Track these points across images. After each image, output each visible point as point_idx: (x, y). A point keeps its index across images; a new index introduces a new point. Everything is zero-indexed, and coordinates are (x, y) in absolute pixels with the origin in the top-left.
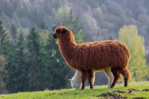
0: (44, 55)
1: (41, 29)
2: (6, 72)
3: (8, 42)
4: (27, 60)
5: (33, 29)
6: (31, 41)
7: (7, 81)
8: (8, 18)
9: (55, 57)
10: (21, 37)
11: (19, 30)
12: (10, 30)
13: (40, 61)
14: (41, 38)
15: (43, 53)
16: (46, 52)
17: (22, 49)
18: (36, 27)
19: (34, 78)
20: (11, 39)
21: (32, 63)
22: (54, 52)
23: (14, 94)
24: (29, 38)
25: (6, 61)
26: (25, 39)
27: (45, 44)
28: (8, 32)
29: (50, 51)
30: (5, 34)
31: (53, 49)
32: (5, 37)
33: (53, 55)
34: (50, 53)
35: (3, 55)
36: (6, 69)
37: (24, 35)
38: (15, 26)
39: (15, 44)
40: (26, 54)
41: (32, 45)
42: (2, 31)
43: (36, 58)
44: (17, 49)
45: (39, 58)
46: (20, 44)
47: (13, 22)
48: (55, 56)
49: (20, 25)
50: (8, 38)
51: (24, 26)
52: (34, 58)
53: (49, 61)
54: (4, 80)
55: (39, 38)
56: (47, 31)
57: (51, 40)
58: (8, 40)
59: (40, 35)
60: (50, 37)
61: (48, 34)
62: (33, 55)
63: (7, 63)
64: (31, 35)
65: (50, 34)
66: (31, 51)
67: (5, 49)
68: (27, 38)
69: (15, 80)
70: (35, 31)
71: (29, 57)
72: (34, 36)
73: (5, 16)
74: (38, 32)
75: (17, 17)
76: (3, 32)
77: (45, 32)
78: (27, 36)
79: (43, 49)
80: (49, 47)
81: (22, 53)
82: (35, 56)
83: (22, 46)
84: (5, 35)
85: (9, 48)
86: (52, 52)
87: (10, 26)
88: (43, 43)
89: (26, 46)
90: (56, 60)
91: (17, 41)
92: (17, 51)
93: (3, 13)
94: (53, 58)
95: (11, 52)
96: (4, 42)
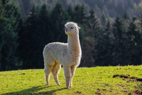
0: (126, 39)
1: (124, 19)
2: (96, 51)
3: (98, 28)
4: (112, 43)
6: (116, 28)
7: (96, 58)
8: (99, 9)
9: (134, 42)
10: (108, 25)
11: (107, 19)
13: (122, 44)
14: (124, 26)
15: (125, 37)
16: (127, 37)
17: (109, 34)
18: (120, 17)
19: (117, 57)
20: (101, 26)
21: (116, 45)
22: (133, 37)
24: (114, 25)
25: (95, 43)
26: (111, 26)
27: (127, 31)
28: (99, 20)
29: (130, 36)
30: (96, 21)
31: (133, 35)
32: (96, 24)
33: (132, 40)
34: (130, 38)
35: (94, 38)
36: (96, 49)
37: (111, 23)
38: (105, 16)
39: (104, 30)
40: (111, 38)
41: (116, 31)
43: (119, 41)
44: (105, 34)
45: (121, 41)
46: (107, 30)
47: (103, 13)
48: (133, 40)
49: (108, 15)
50: (98, 25)
51: (112, 16)
52: (118, 41)
53: (129, 44)
54: (94, 57)
55: (122, 26)
56: (129, 21)
57: (131, 27)
58: (98, 26)
59: (123, 23)
60: (130, 26)
61: (129, 23)
62: (116, 39)
63: (96, 44)
64: (116, 23)
65: (130, 23)
66: (115, 35)
67: (96, 33)
68: (113, 25)
69: (102, 57)
70: (119, 20)
71: (113, 40)
72: (118, 24)
73: (98, 8)
74: (121, 21)
75: (106, 9)
77: (127, 22)
78: (113, 24)
79: (125, 35)
80: (129, 33)
81: (108, 37)
82: (118, 39)
83: (109, 31)
84: (96, 23)
85: (99, 33)
86: (132, 37)
87: (101, 16)
88: (125, 30)
89: (112, 32)
90: (134, 44)
91: (106, 27)
92: (105, 36)
93: (96, 5)
94: (132, 42)
95: (100, 36)
96: (95, 27)
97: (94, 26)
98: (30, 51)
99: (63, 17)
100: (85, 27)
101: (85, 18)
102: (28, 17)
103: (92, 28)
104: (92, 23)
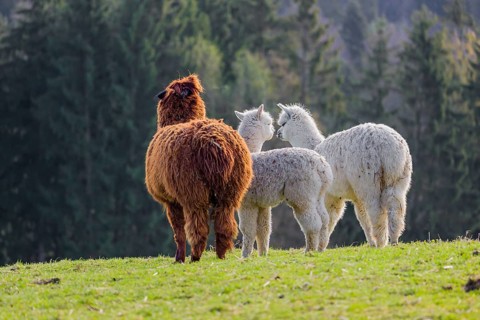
0: (460, 116)
3: (334, 69)
5: (423, 26)
6: (414, 66)
10: (380, 54)
11: (372, 29)
12: (340, 27)
13: (441, 139)
14: (450, 57)
15: (454, 109)
16: (465, 108)
17: (382, 93)
19: (421, 198)
20: (342, 60)
21: (416, 145)
23: (348, 248)
24: (408, 55)
26: (392, 58)
27: (464, 81)
30: (322, 39)
32: (324, 52)
37: (389, 45)
38: (360, 14)
40: (394, 112)
41: (417, 83)
42: (315, 30)
43: (431, 127)
44: (366, 95)
45: (439, 128)
46: (375, 76)
49: (375, 10)
50: (335, 53)
51: (393, 16)
52: (423, 128)
53: (473, 140)
55: (441, 59)
58: (332, 60)
59: (445, 45)
61: (475, 45)
62: (418, 115)
64: (414, 46)
66: (412, 102)
67: (324, 91)
68: (401, 56)
70: (428, 34)
71: (405, 121)
72: (423, 48)
74: (439, 37)
76: (317, 35)
77: (463, 38)
78: (402, 49)
79: (456, 96)
80: (474, 91)
81: (381, 108)
82: (424, 119)
83: (381, 84)
84: (326, 43)
85: (336, 90)
87: (343, 11)
88: (456, 77)
89: (394, 86)
92: (366, 102)
95: (343, 105)
96: (320, 67)
97: (316, 60)
98: (25, 176)
99: (176, 21)
100: (273, 67)
101: (274, 25)
102: (16, 25)
103: (307, 71)
104: (305, 47)
